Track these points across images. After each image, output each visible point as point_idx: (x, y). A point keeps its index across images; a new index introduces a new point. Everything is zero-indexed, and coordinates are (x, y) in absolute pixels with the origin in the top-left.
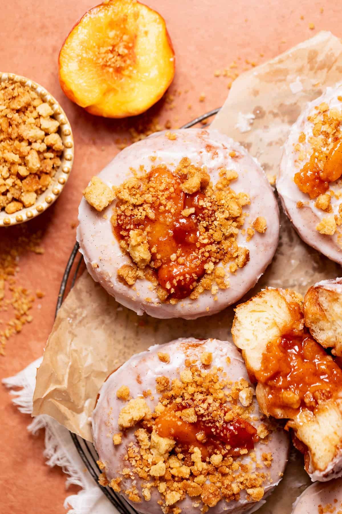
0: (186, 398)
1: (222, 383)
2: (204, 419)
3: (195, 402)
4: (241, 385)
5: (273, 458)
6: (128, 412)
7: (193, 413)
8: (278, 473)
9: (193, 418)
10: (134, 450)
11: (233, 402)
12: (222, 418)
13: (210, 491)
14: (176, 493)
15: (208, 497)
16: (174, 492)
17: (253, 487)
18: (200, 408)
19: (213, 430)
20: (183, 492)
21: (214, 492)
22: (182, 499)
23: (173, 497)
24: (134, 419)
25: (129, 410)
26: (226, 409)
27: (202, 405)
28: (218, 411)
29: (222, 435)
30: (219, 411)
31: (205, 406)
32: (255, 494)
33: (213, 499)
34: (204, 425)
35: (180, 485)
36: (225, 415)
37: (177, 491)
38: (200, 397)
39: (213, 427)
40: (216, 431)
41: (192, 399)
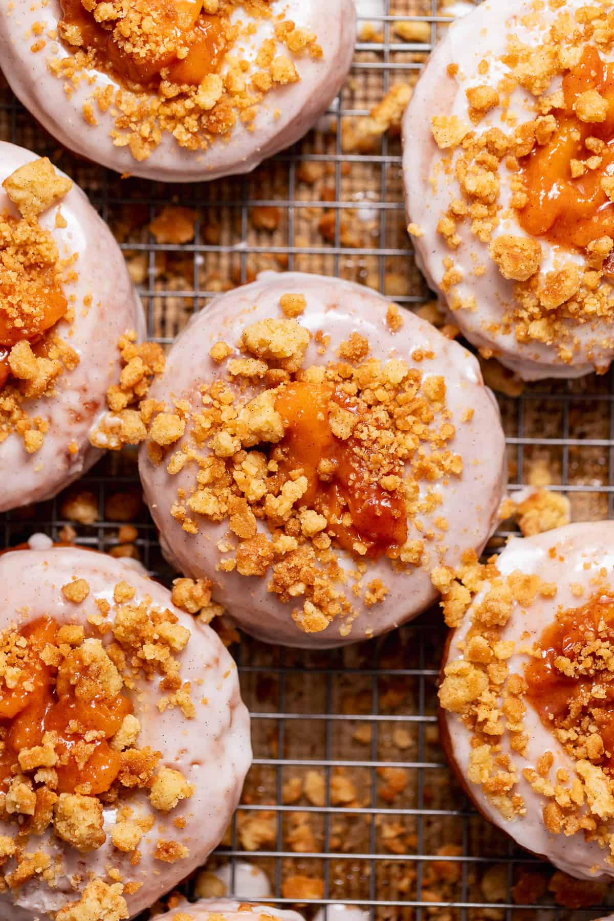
0: (363, 398)
1: (430, 432)
2: (356, 450)
3: (368, 416)
4: (452, 462)
5: (384, 599)
6: (273, 328)
7: (351, 424)
8: (367, 627)
9: (344, 431)
10: (225, 389)
11: (415, 471)
12: (381, 474)
13: (260, 550)
14: (215, 502)
15: (248, 555)
16: (214, 499)
17: (319, 606)
18: (365, 429)
19: (352, 477)
20: (227, 512)
21: (263, 557)
22: (215, 517)
23: (207, 502)
24: (270, 346)
25: (277, 328)
26: (397, 468)
27: (372, 429)
28: (385, 459)
29: (357, 496)
30: (388, 460)
31: (375, 433)
32: (311, 617)
33: (253, 565)
34: (347, 458)
35: (233, 499)
36: (388, 474)
37: (219, 502)
38: (383, 416)
39: (357, 473)
40: (355, 482)
41: (370, 407)
